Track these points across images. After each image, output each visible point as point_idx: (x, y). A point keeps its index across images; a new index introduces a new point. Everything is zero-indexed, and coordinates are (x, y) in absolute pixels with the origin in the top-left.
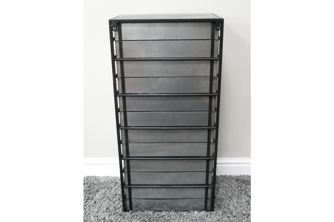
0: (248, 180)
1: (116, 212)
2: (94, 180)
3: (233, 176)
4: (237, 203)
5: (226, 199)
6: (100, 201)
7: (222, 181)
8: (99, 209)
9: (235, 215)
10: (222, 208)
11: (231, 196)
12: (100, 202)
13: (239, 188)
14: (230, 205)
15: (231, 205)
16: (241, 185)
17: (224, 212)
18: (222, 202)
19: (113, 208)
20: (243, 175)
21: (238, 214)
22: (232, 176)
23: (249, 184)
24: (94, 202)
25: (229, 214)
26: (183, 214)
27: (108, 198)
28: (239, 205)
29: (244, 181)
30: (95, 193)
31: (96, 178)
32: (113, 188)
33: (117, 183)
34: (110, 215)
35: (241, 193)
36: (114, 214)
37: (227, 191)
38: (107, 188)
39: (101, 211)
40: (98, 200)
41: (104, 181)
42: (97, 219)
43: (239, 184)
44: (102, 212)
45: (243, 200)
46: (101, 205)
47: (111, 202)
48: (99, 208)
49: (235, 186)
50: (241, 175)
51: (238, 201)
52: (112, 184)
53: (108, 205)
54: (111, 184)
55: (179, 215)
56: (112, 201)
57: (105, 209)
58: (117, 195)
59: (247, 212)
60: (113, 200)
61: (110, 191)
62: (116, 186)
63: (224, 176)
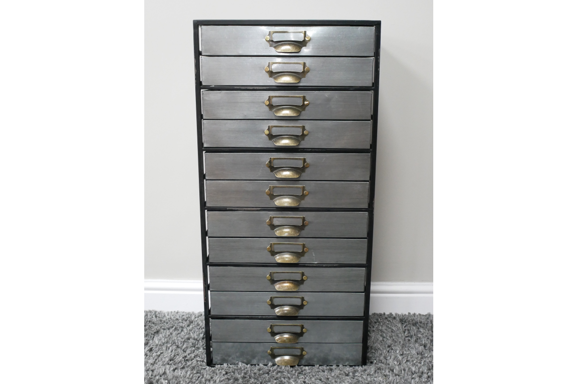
0: (421, 320)
1: (185, 365)
2: (152, 317)
3: (396, 314)
4: (402, 355)
5: (381, 349)
6: (160, 347)
7: (376, 323)
8: (156, 360)
9: (397, 373)
10: (374, 363)
11: (391, 344)
12: (159, 349)
13: (406, 334)
14: (389, 358)
15: (391, 358)
16: (409, 329)
17: (378, 369)
18: (375, 354)
19: (181, 358)
20: (412, 313)
21: (403, 372)
22: (394, 315)
23: (423, 328)
24: (149, 348)
25: (387, 371)
26: (305, 370)
27: (174, 343)
28: (406, 358)
29: (414, 322)
30: (153, 336)
31: (157, 313)
32: (185, 329)
33: (192, 322)
34: (176, 369)
35: (409, 340)
36: (183, 368)
37: (384, 337)
38: (174, 328)
39: (161, 363)
40: (157, 345)
41: (171, 318)
42: (152, 375)
43: (405, 327)
44: (161, 365)
45: (412, 352)
46: (161, 353)
47: (179, 350)
48: (156, 357)
49: (398, 329)
50: (409, 313)
51: (403, 352)
52: (184, 322)
53: (173, 354)
54: (182, 322)
55: (298, 372)
56: (181, 349)
57: (167, 359)
58: (191, 339)
59: (419, 368)
60: (182, 346)
61: (179, 334)
62: (191, 326)
63: (381, 315)
